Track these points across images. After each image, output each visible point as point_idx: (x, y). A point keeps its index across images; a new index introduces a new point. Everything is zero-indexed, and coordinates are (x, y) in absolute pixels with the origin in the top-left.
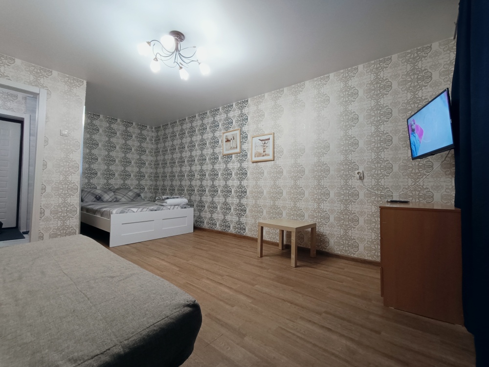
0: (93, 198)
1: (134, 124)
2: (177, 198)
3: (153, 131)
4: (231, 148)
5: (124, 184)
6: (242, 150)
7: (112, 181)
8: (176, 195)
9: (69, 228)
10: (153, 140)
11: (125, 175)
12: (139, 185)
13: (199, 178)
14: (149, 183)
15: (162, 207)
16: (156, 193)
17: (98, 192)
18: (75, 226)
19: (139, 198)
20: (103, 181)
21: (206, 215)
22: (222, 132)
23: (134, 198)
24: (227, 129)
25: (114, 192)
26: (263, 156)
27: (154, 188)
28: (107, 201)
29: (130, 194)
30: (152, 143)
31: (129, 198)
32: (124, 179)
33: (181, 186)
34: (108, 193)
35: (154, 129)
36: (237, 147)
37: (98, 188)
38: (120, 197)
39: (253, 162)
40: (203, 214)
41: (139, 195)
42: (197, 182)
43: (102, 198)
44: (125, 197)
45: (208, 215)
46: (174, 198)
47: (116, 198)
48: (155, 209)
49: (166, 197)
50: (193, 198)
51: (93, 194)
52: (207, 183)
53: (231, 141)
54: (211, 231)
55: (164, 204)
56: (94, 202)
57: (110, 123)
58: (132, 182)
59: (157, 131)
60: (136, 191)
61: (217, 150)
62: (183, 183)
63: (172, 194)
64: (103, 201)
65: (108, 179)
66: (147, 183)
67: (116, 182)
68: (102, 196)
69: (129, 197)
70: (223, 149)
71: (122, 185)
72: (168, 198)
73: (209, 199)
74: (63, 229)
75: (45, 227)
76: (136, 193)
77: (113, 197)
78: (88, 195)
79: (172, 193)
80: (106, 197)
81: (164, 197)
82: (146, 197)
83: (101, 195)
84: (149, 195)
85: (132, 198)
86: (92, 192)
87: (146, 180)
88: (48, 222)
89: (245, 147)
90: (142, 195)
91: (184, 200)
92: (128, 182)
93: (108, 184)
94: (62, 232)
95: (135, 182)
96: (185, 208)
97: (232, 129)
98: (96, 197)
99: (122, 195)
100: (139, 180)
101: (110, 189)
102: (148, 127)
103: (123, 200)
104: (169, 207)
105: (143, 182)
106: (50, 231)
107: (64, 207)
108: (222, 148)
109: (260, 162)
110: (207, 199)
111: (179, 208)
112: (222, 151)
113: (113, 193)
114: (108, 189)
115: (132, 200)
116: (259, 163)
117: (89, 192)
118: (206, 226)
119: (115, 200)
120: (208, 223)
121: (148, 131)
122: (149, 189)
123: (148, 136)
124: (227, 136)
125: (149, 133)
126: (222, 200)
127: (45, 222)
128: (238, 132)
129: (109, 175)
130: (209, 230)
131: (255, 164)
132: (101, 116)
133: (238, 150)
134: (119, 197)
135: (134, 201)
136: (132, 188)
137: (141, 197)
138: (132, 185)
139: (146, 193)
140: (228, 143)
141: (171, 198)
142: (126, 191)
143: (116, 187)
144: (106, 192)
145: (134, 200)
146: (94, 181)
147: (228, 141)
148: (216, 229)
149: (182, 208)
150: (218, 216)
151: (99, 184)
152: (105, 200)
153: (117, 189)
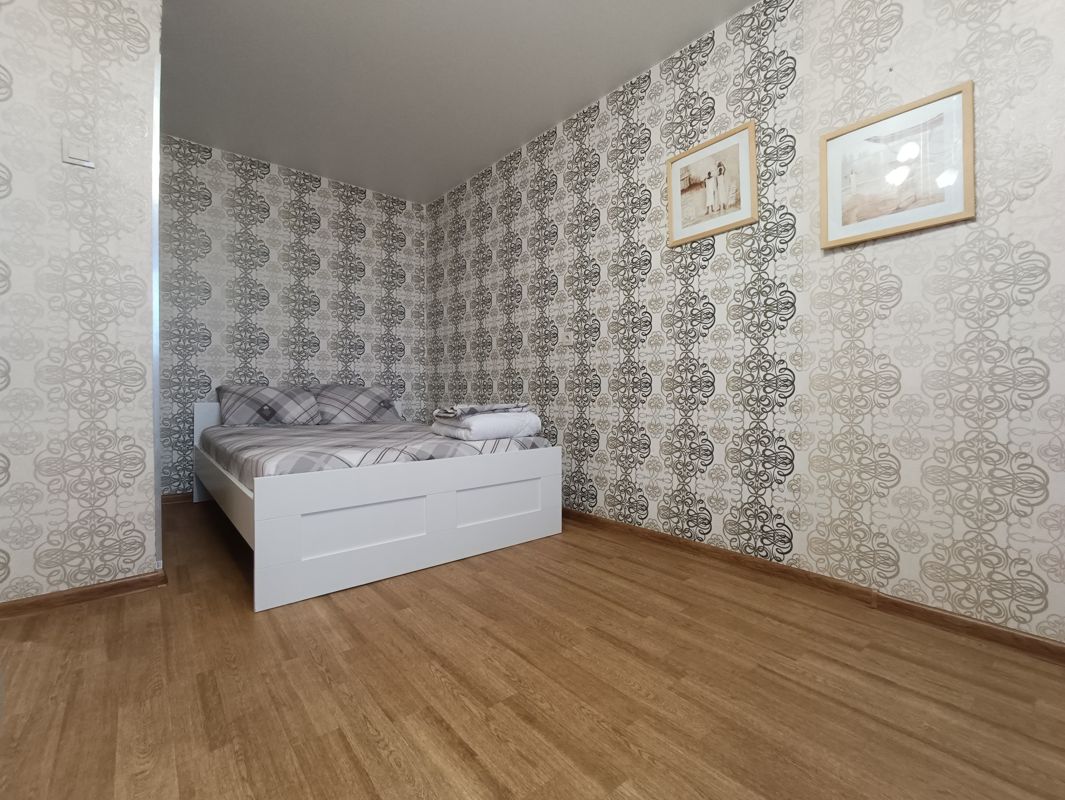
0: (250, 413)
1: (369, 194)
2: (506, 410)
3: (422, 217)
4: (709, 212)
5: (346, 374)
6: (764, 208)
7: (312, 365)
8: (495, 402)
9: (114, 526)
10: (425, 242)
11: (350, 347)
12: (388, 375)
13: (572, 340)
14: (417, 369)
15: (456, 442)
16: (436, 399)
17: (269, 394)
18: (141, 518)
19: (388, 412)
20: (286, 364)
21: (604, 470)
22: (665, 158)
23: (375, 412)
24: (686, 143)
25: (317, 396)
26: (898, 209)
27: (430, 385)
28: (294, 424)
29: (363, 400)
30: (421, 253)
31: (360, 413)
32: (347, 359)
33: (510, 373)
34: (299, 397)
35: (424, 211)
36: (738, 201)
37: (273, 383)
38: (334, 412)
39: (830, 250)
40: (591, 468)
41: (386, 405)
42: (567, 356)
43: (279, 412)
44: (347, 409)
45: (613, 472)
46: (493, 411)
47: (322, 413)
48: (430, 452)
49: (465, 407)
50: (552, 411)
51: (253, 401)
52: (606, 357)
53: (710, 183)
54: (628, 533)
55: (461, 433)
56: (256, 424)
57: (302, 190)
58: (368, 367)
59: (435, 216)
60: (379, 391)
61: (643, 234)
62: (518, 363)
63: (482, 400)
64: (281, 423)
65: (299, 357)
66: (411, 368)
67: (323, 366)
68: (281, 407)
69: (359, 409)
70: (669, 225)
71: (339, 375)
72: (473, 412)
73: (615, 414)
74: (91, 533)
75: (16, 524)
76: (378, 397)
77: (313, 412)
78: (238, 403)
79: (483, 398)
80: (293, 411)
81: (459, 408)
82: (408, 411)
83: (276, 403)
84: (417, 404)
85: (367, 414)
86: (250, 394)
87: (408, 362)
88: (27, 507)
89: (780, 192)
90: (398, 405)
91: (530, 421)
92: (358, 367)
93: (299, 372)
94: (87, 542)
95: (377, 367)
96: (534, 446)
97: (710, 136)
98: (260, 411)
99: (337, 404)
100: (389, 360)
101: (306, 389)
102: (409, 204)
103: (343, 418)
104: (479, 445)
105: (399, 368)
106: (38, 543)
107: (92, 445)
108: (664, 221)
109: (875, 241)
110: (606, 413)
111: (514, 448)
112: (664, 231)
113: (312, 399)
114: (300, 387)
115: (369, 421)
116: (868, 250)
117: (242, 395)
118: (602, 508)
119: (318, 419)
120: (611, 501)
121: (409, 216)
122: (418, 387)
123: (410, 230)
124: (687, 169)
125: (413, 224)
126: (670, 416)
127: (16, 508)
128: (743, 141)
129: (303, 344)
130: (616, 524)
131: (839, 256)
132: (274, 168)
133: (745, 213)
134: (330, 411)
135: (374, 422)
136: (368, 384)
137: (396, 413)
138: (368, 374)
139: (408, 398)
140: (696, 194)
141: (483, 412)
142: (351, 393)
143: (324, 382)
144: (291, 396)
145: (375, 418)
146: (260, 363)
147: (693, 185)
148: (644, 524)
149: (523, 446)
150: (655, 479)
151: (274, 372)
152: (288, 419)
153: (325, 387)
